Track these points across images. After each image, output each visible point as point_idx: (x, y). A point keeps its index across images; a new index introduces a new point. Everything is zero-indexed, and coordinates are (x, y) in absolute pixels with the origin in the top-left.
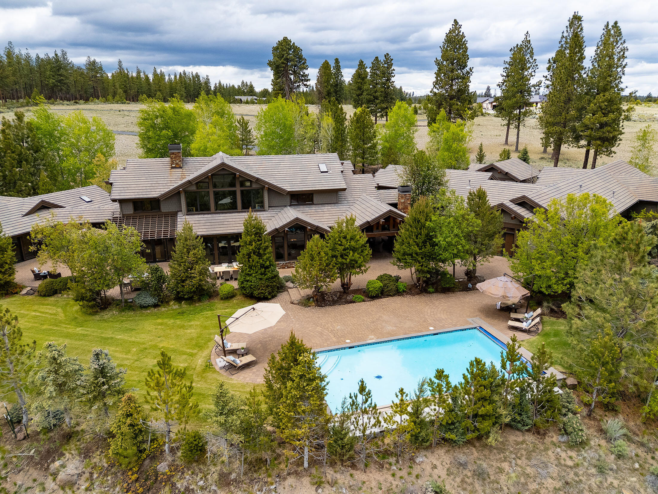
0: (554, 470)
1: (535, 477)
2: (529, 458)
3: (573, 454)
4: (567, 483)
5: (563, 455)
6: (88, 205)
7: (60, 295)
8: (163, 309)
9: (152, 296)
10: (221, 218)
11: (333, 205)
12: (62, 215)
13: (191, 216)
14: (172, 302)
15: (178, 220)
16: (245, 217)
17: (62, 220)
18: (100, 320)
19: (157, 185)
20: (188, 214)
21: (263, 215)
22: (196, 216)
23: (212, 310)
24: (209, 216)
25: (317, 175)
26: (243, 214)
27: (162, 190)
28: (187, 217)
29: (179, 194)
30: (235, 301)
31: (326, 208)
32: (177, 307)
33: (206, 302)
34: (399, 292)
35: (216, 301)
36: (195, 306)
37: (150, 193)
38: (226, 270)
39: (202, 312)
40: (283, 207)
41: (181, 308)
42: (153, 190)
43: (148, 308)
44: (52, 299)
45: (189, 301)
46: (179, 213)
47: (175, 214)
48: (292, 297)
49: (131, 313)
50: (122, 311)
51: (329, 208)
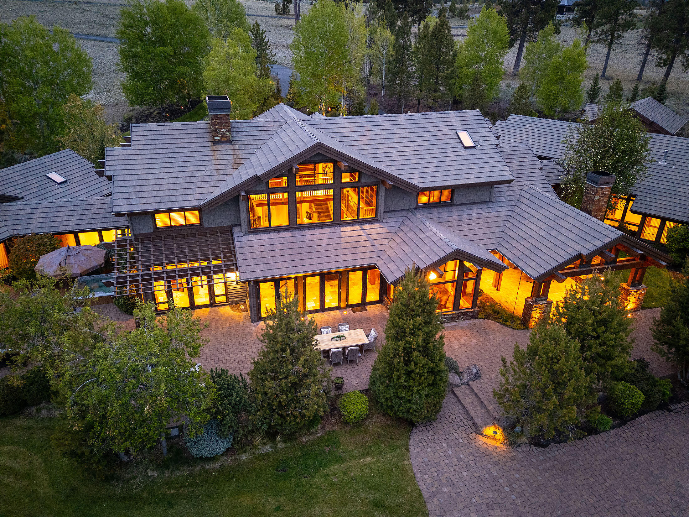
6: (62, 190)
7: (34, 410)
8: (244, 457)
9: (223, 436)
10: (309, 238)
11: (484, 206)
12: (19, 217)
13: (258, 236)
14: (258, 440)
15: (237, 245)
16: (348, 234)
17: (20, 227)
18: (124, 498)
19: (194, 180)
20: (251, 232)
21: (375, 229)
22: (265, 236)
23: (339, 460)
24: (288, 234)
25: (460, 153)
26: (344, 229)
27: (205, 190)
28: (251, 237)
29: (237, 198)
30: (371, 426)
31: (475, 211)
32: (267, 449)
33: (319, 432)
34: (663, 406)
35: (337, 428)
36: (303, 446)
37: (184, 198)
38: (335, 346)
39: (321, 466)
40: (405, 213)
41: (276, 452)
42: (188, 192)
43: (213, 459)
44: (20, 422)
45: (290, 437)
46: (236, 230)
47: (229, 231)
48: (472, 412)
49: (183, 473)
50: (163, 466)
51: (480, 211)
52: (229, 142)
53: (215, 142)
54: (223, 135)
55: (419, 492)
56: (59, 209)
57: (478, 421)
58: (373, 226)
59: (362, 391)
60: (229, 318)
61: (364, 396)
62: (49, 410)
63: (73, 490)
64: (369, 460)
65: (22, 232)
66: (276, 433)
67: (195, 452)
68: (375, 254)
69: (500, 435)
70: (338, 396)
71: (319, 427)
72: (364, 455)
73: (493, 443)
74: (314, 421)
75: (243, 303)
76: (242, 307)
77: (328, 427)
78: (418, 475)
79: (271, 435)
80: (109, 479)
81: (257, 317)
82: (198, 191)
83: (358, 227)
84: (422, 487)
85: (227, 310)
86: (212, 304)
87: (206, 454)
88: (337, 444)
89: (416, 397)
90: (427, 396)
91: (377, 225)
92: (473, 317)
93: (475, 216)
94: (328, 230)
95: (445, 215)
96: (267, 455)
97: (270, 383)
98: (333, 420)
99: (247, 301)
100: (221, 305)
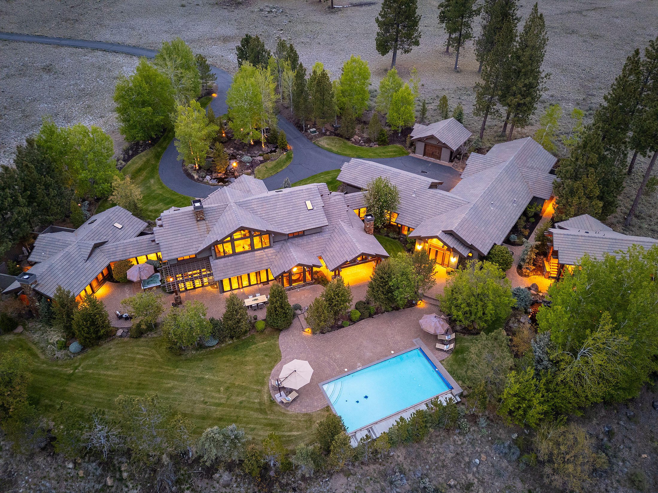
0: (452, 447)
1: (443, 453)
2: (441, 444)
3: (461, 438)
4: (457, 454)
5: (457, 439)
6: (122, 232)
7: (146, 335)
8: (223, 345)
9: (215, 339)
10: (241, 258)
11: (318, 234)
12: (111, 252)
13: (220, 260)
14: (227, 340)
15: (212, 265)
16: (258, 255)
17: (113, 257)
18: (186, 360)
19: (191, 241)
20: (217, 258)
21: (270, 251)
22: (223, 259)
23: (255, 344)
24: (232, 257)
25: (306, 213)
26: (256, 252)
27: (197, 246)
28: (217, 261)
29: (210, 248)
30: (266, 332)
31: (314, 238)
32: (231, 342)
33: (248, 335)
34: (371, 316)
35: (254, 333)
36: (243, 340)
37: (189, 250)
38: (254, 303)
39: (249, 346)
40: (283, 242)
41: (234, 343)
42: (190, 247)
43: (213, 346)
44: (142, 339)
45: (238, 338)
46: (210, 258)
47: (207, 259)
48: (303, 324)
49: (203, 351)
50: (197, 350)
51: (316, 237)
52: (204, 220)
53: (198, 221)
54: (201, 217)
55: (280, 351)
56: (128, 246)
57: (304, 327)
58: (269, 249)
59: (263, 320)
60: (211, 292)
61: (263, 322)
62: (151, 335)
63: (169, 359)
64: (265, 343)
65: (115, 260)
66: (233, 337)
67: (207, 345)
68: (269, 263)
69: (310, 331)
70: (255, 322)
71: (248, 333)
72: (263, 341)
73: (308, 334)
74: (246, 332)
75: (216, 284)
76: (215, 286)
77: (252, 333)
78: (280, 346)
79: (232, 338)
80: (180, 355)
81: (222, 291)
82: (194, 246)
83: (262, 251)
84: (281, 349)
85: (209, 288)
86: (203, 286)
87: (211, 345)
88: (255, 338)
89: (280, 322)
90: (284, 321)
91: (271, 249)
92: (312, 284)
93: (314, 240)
94: (249, 254)
95: (300, 241)
96: (231, 344)
97: (230, 322)
98: (253, 330)
99: (218, 284)
100: (206, 286)
